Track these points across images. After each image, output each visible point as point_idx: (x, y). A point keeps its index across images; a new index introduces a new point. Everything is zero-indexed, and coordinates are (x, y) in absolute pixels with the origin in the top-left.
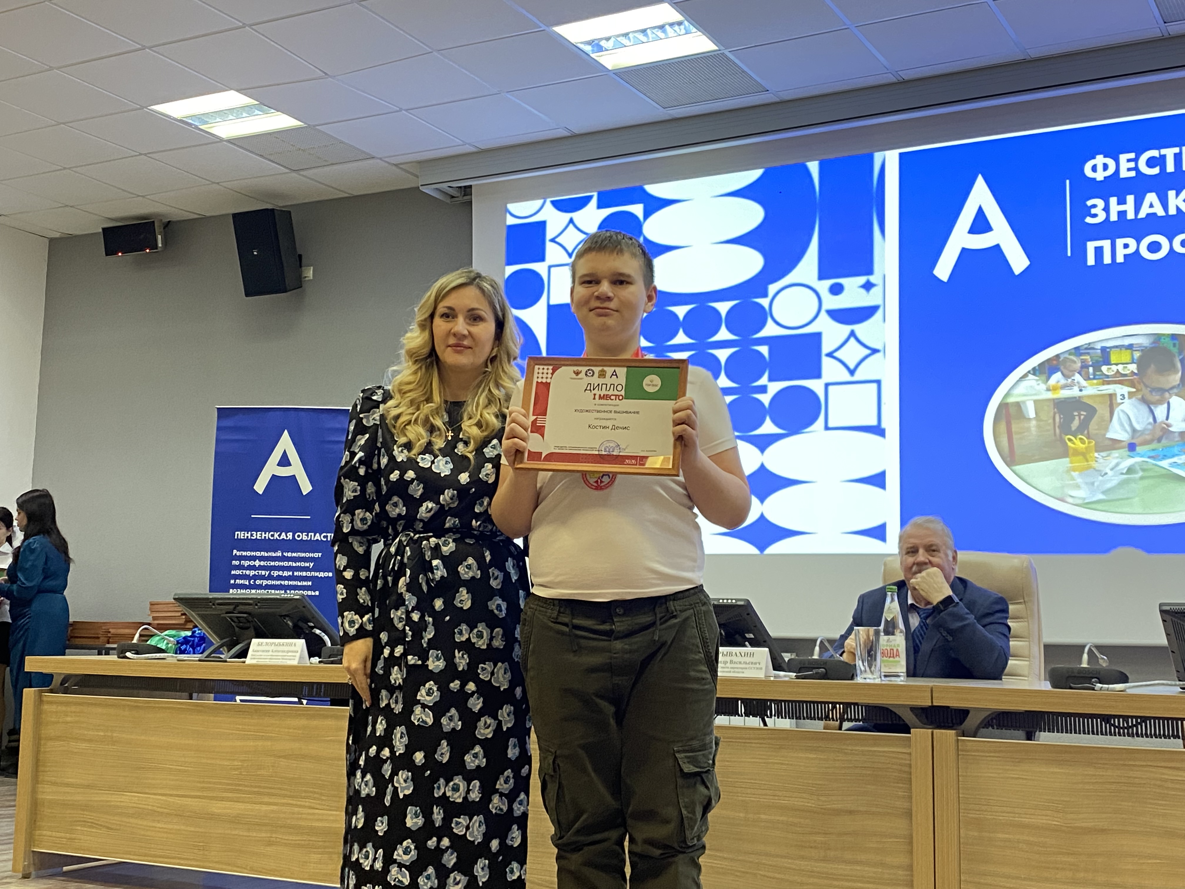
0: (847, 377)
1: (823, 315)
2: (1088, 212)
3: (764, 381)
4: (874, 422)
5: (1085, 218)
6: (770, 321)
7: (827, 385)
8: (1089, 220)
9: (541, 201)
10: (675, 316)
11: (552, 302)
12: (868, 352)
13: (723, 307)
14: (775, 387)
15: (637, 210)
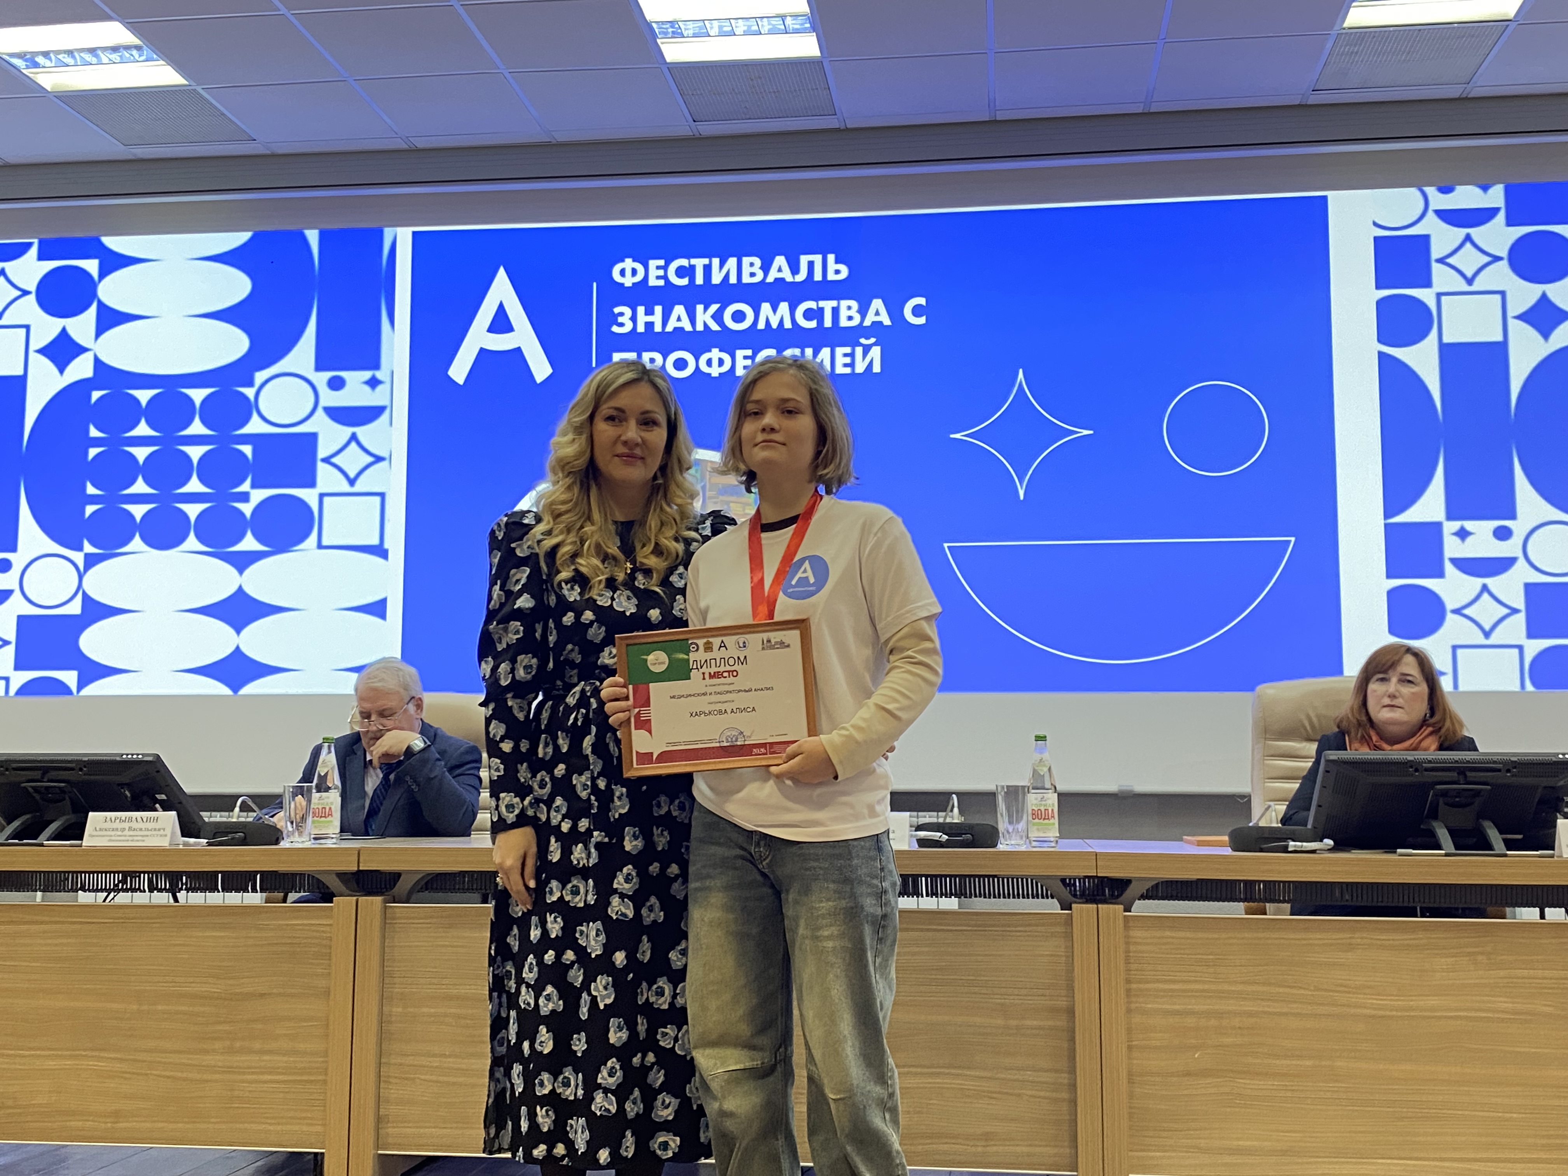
0: (345, 487)
1: (320, 413)
2: (614, 319)
3: (245, 487)
4: (375, 541)
5: (611, 326)
6: (255, 416)
7: (322, 496)
8: (615, 329)
10: (137, 401)
12: (370, 459)
13: (198, 395)
14: (259, 495)
15: (91, 266)
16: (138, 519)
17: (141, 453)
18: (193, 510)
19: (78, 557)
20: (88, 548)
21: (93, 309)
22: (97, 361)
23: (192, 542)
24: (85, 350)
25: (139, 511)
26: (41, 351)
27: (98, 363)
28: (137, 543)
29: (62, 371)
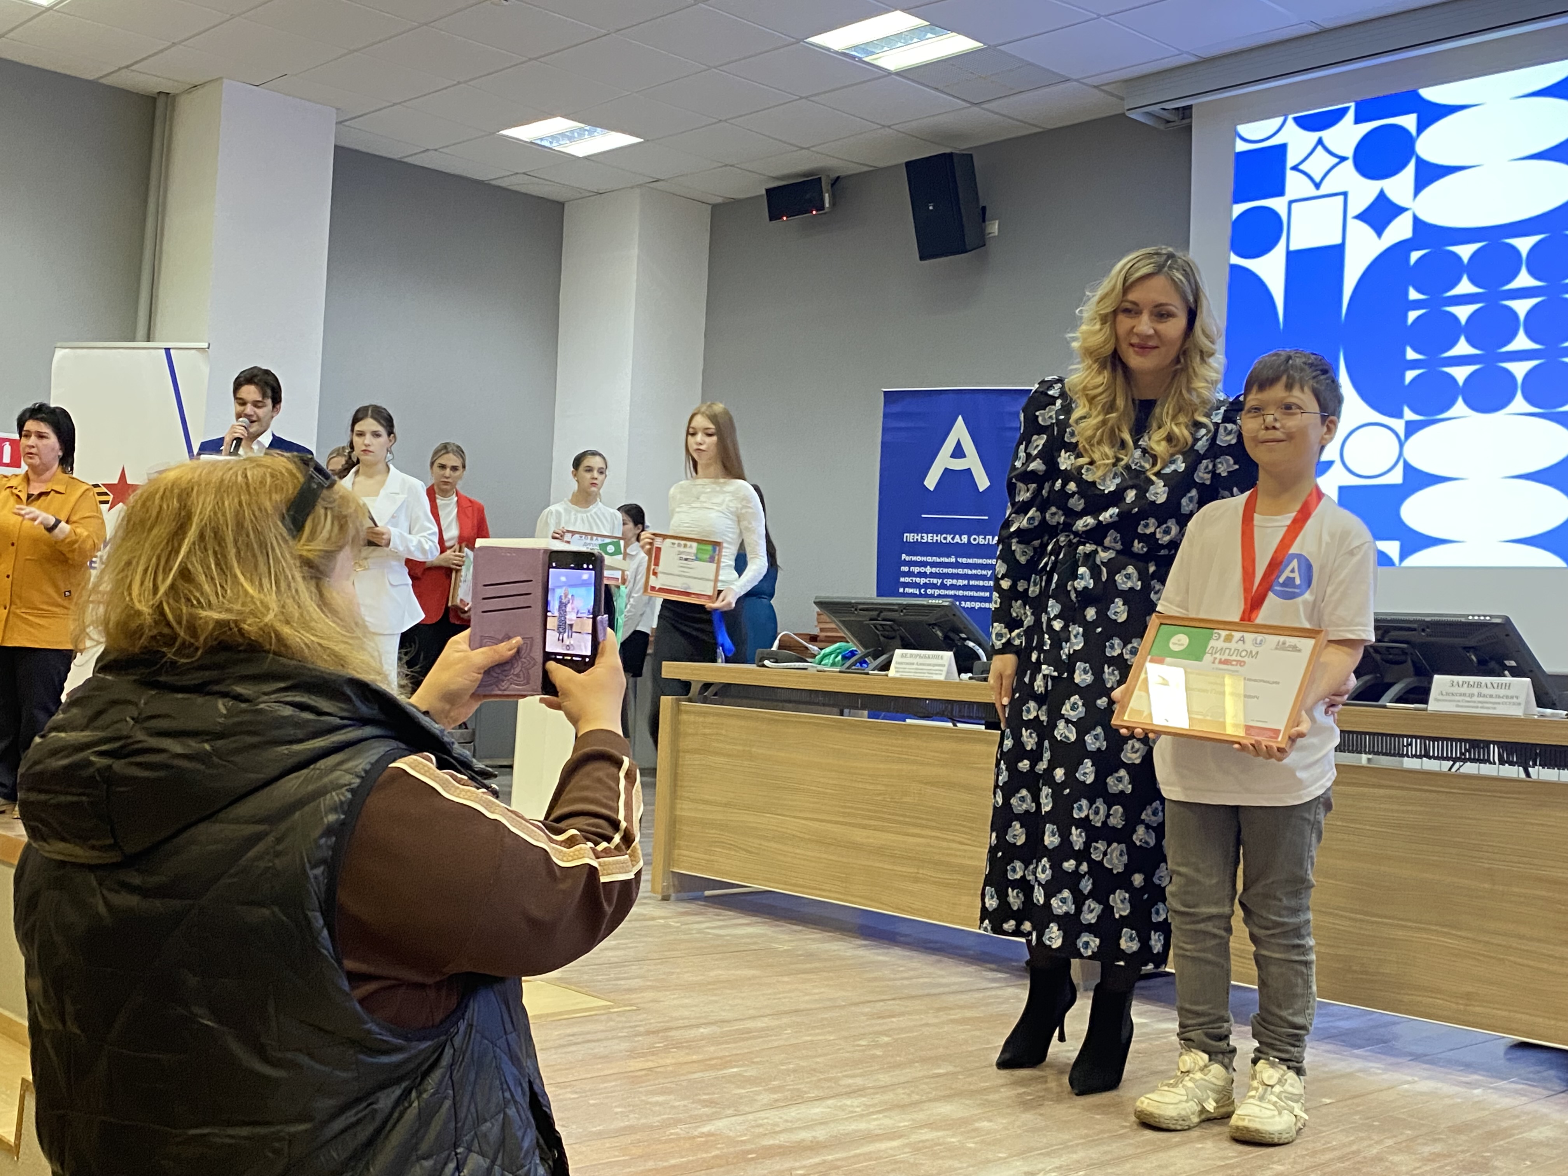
9: (1281, 119)
10: (1458, 258)
11: (1292, 248)
13: (1524, 244)
15: (1409, 122)
16: (1461, 382)
17: (1463, 313)
18: (1519, 369)
19: (1399, 425)
20: (1409, 415)
21: (1411, 167)
22: (1416, 220)
23: (1519, 403)
24: (1401, 210)
25: (1461, 373)
26: (1360, 217)
27: (1417, 222)
28: (1460, 407)
29: (1379, 234)
